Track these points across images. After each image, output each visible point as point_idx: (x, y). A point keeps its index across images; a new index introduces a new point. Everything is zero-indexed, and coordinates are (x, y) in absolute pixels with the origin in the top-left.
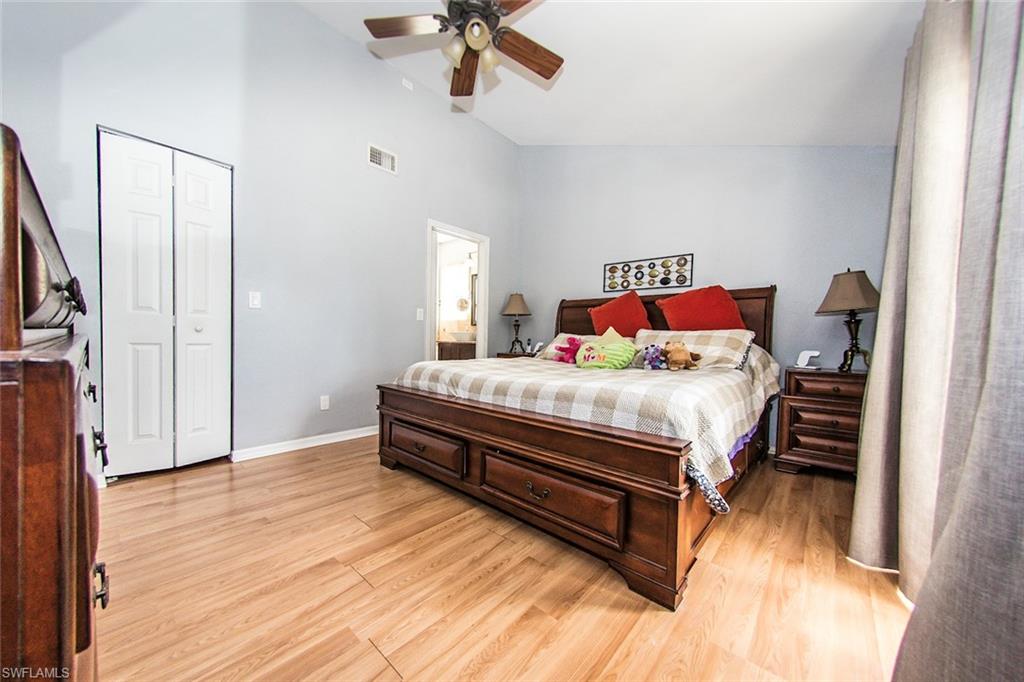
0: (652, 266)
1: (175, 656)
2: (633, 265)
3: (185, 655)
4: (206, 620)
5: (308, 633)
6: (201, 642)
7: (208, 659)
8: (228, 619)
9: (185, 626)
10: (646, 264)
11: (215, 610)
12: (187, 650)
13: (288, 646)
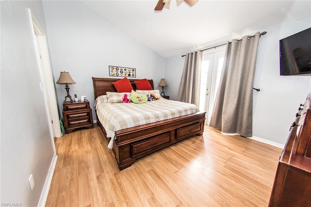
0: (125, 70)
1: (250, 198)
2: (119, 68)
3: (249, 195)
4: (237, 197)
5: (228, 173)
6: (243, 194)
7: (246, 189)
8: (234, 191)
9: (242, 202)
10: (124, 69)
11: (233, 197)
12: (247, 196)
13: (233, 175)
